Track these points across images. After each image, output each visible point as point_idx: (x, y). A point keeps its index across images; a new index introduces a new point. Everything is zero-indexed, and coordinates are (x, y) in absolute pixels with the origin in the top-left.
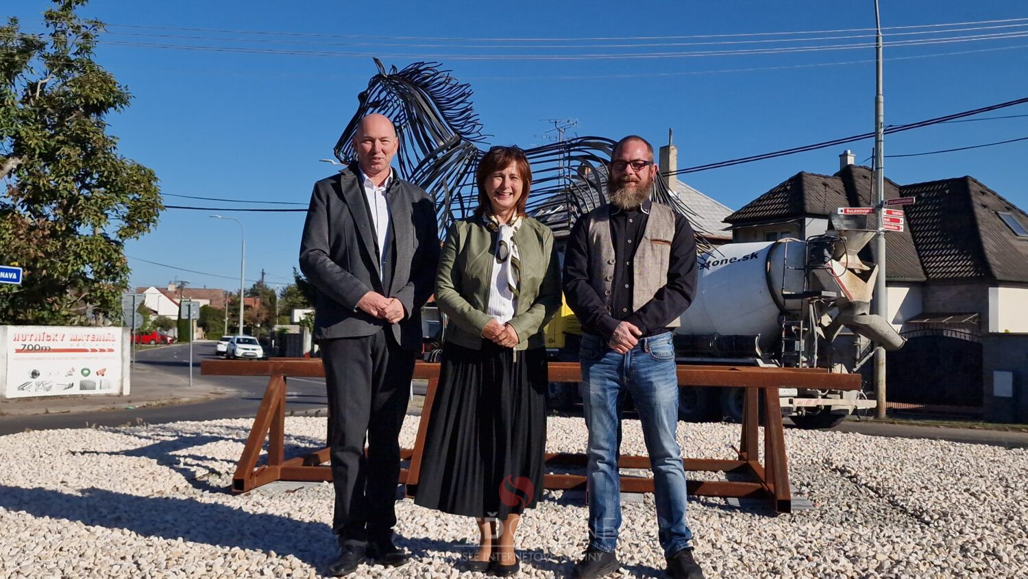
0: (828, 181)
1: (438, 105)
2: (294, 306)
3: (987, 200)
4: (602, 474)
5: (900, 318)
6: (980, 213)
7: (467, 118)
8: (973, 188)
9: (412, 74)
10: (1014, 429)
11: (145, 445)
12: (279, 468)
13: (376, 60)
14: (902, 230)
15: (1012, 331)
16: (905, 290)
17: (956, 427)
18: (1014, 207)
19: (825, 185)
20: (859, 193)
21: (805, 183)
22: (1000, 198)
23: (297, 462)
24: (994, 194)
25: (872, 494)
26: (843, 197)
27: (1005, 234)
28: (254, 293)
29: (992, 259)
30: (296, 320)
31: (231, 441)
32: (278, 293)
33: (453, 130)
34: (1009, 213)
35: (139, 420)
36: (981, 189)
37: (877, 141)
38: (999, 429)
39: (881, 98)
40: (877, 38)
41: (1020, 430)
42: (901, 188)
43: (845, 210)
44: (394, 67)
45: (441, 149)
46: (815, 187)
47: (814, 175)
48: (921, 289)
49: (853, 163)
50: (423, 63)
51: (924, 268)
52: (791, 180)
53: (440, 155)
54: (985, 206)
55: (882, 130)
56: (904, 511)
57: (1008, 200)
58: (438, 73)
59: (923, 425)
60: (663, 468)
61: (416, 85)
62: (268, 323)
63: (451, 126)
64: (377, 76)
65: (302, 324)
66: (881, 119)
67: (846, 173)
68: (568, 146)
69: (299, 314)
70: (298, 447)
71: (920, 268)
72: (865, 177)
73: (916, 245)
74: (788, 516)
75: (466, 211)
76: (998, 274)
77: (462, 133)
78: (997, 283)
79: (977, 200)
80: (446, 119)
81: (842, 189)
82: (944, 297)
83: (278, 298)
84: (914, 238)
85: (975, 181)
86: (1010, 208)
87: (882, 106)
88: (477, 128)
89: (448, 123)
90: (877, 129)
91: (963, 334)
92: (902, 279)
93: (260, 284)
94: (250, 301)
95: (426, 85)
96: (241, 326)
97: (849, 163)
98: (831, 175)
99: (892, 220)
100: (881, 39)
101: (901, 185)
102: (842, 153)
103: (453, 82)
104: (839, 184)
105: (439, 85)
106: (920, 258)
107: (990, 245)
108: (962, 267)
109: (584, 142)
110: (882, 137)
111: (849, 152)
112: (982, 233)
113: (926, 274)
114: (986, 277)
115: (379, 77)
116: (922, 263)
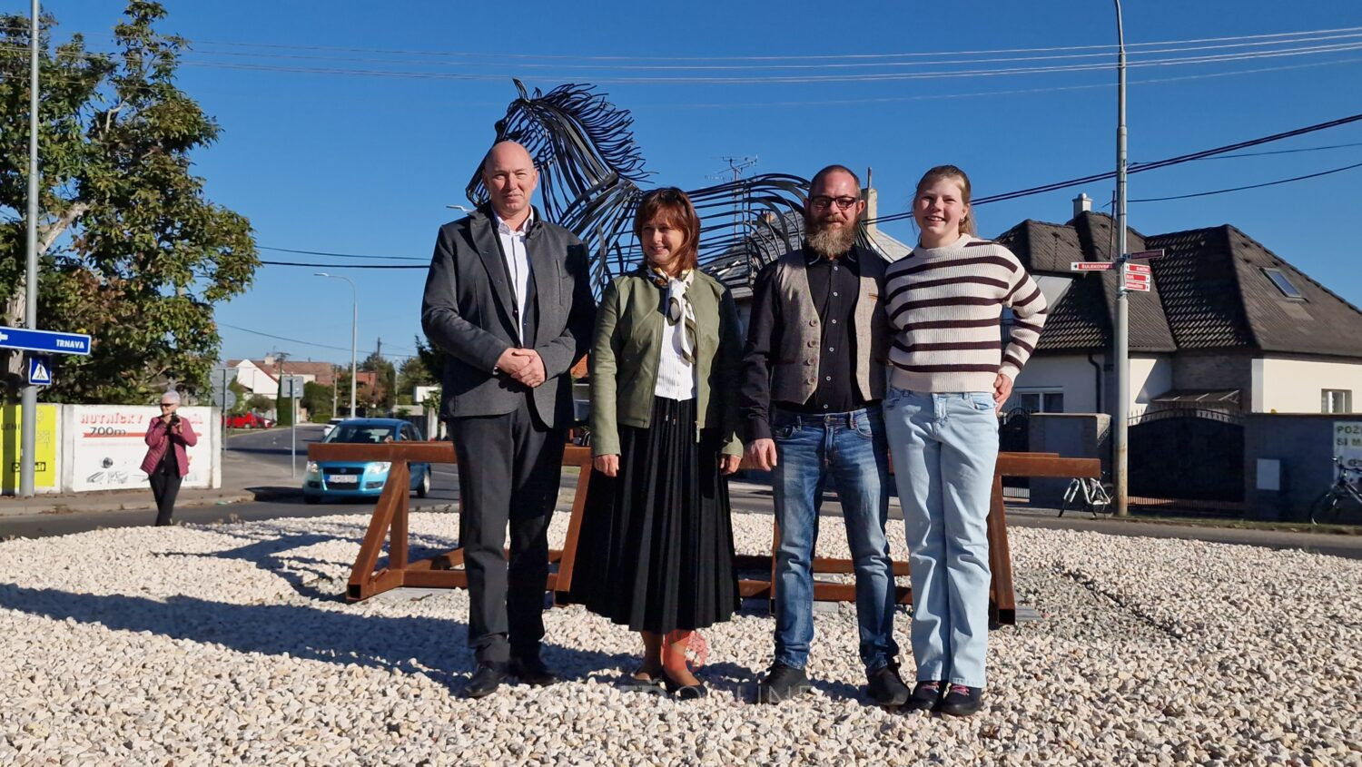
0: (1059, 231)
1: (591, 136)
2: (416, 382)
3: (1248, 253)
4: (793, 576)
5: (1145, 396)
6: (1243, 269)
7: (627, 151)
8: (1234, 240)
9: (561, 98)
10: (1280, 528)
11: (241, 546)
12: (402, 572)
13: (516, 82)
14: (1148, 290)
15: (1280, 410)
16: (1152, 362)
17: (1212, 526)
18: (1283, 262)
19: (1056, 235)
20: (1097, 245)
21: (1031, 233)
22: (1267, 252)
23: (424, 566)
24: (1259, 246)
25: (1112, 602)
26: (1077, 250)
27: (1272, 295)
28: (368, 367)
29: (1258, 327)
30: (419, 399)
31: (344, 540)
32: (397, 367)
33: (610, 166)
34: (1277, 270)
35: (233, 516)
36: (1244, 240)
37: (1119, 182)
38: (1262, 529)
39: (1124, 130)
40: (1120, 57)
41: (1288, 529)
42: (1147, 240)
43: (1080, 266)
44: (538, 90)
45: (595, 190)
46: (1044, 239)
47: (1041, 223)
48: (1171, 360)
49: (1089, 209)
50: (573, 85)
51: (1174, 336)
52: (1014, 230)
53: (593, 197)
54: (1247, 261)
55: (1124, 169)
56: (1151, 622)
57: (1276, 254)
58: (591, 98)
59: (1172, 524)
60: (868, 568)
61: (564, 112)
62: (385, 404)
63: (607, 161)
64: (517, 101)
65: (426, 403)
66: (1124, 155)
67: (1081, 222)
68: (748, 185)
69: (422, 393)
70: (424, 548)
71: (1169, 335)
72: (1104, 226)
73: (1165, 308)
74: (1012, 628)
75: (625, 264)
76: (1263, 342)
77: (621, 170)
78: (1262, 354)
79: (1238, 254)
80: (601, 153)
81: (1077, 240)
82: (1197, 370)
83: (397, 373)
84: (1163, 300)
85: (1236, 231)
86: (1278, 263)
87: (1124, 140)
88: (638, 163)
89: (603, 158)
90: (1119, 167)
91: (1221, 415)
92: (1147, 349)
93: (375, 356)
94: (364, 377)
95: (577, 111)
96: (353, 407)
97: (1084, 209)
98: (1063, 223)
99: (1137, 277)
100: (1124, 58)
101: (1147, 236)
102: (1076, 197)
103: (609, 108)
104: (1072, 234)
105: (592, 112)
106: (1169, 323)
107: (1253, 307)
108: (1221, 334)
109: (768, 180)
110: (1125, 177)
111: (1085, 196)
112: (1244, 294)
113: (1177, 343)
114: (1249, 347)
115: (520, 103)
116: (1172, 330)
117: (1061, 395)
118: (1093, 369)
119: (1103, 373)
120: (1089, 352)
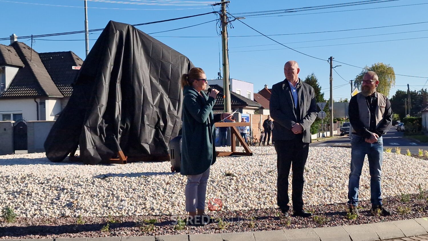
0: (9, 48)
5: (53, 114)
19: (9, 50)
20: (25, 55)
36: (77, 57)
39: (87, 21)
43: (75, 67)
46: (5, 51)
47: (2, 45)
49: (17, 41)
67: (15, 45)
72: (24, 48)
81: (16, 52)
87: (87, 24)
97: (15, 40)
98: (9, 45)
101: (39, 53)
102: (11, 35)
104: (12, 49)
106: (57, 87)
117: (21, 114)
118: (36, 104)
119: (39, 106)
120: (34, 97)
